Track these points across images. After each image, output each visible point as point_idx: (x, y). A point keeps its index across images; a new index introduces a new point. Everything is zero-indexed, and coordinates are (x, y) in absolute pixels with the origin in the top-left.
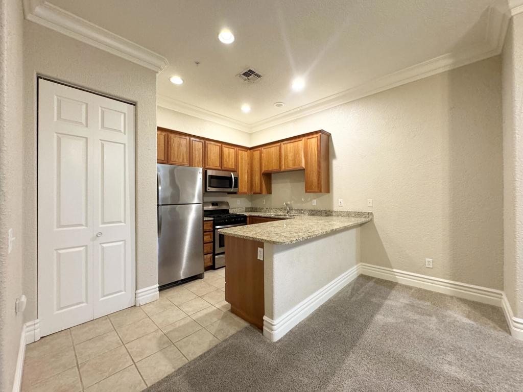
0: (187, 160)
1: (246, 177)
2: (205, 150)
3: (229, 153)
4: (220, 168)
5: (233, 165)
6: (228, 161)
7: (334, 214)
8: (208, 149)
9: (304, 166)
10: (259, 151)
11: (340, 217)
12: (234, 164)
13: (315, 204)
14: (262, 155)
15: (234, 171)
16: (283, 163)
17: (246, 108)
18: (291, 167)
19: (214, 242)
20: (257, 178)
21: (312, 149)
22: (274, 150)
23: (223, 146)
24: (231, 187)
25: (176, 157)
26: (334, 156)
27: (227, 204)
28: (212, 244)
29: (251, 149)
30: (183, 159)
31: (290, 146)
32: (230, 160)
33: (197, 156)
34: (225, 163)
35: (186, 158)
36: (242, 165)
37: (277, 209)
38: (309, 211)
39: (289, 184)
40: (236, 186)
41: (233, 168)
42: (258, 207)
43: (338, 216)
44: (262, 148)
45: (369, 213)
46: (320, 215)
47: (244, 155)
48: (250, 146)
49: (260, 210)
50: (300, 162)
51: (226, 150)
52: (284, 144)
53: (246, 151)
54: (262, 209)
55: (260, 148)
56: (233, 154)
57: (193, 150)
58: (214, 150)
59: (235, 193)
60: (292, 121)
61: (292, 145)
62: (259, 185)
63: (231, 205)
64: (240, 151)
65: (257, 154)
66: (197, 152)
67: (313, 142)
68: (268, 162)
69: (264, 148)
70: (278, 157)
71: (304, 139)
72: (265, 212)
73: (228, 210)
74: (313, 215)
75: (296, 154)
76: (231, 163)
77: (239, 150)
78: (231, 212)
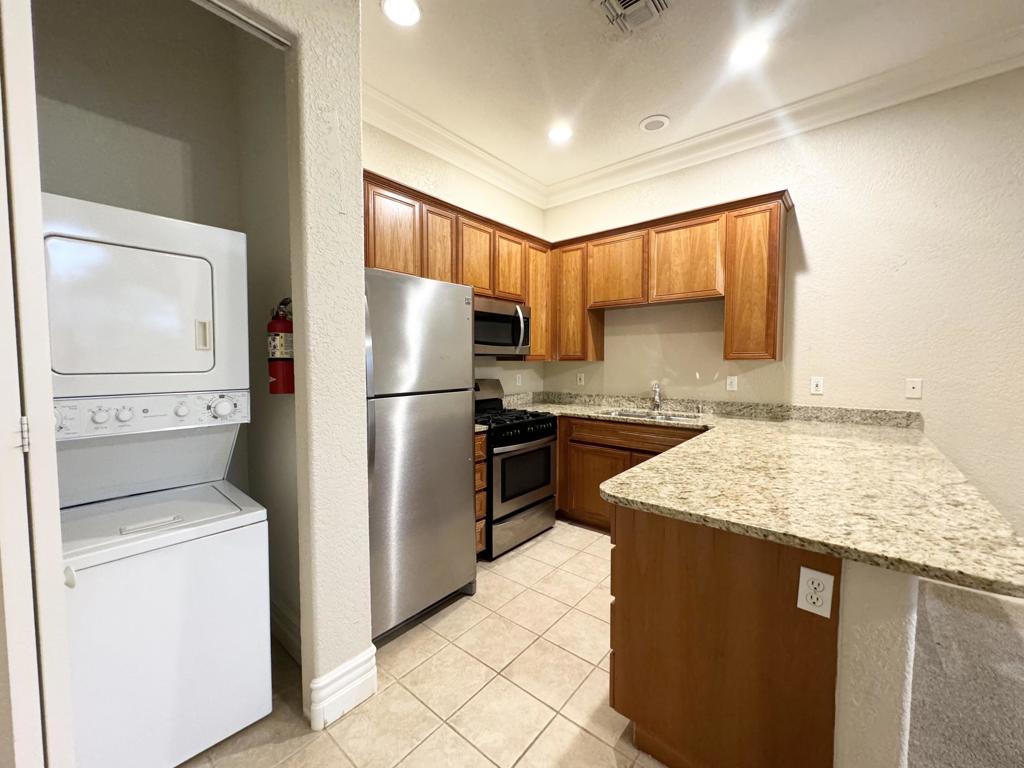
0: (415, 267)
1: (544, 316)
2: (457, 241)
3: (509, 254)
4: (490, 293)
5: (519, 286)
6: (506, 273)
7: (795, 414)
8: (465, 239)
9: (720, 289)
10: (579, 252)
11: (814, 422)
12: (519, 282)
13: (735, 389)
14: (590, 261)
15: (520, 302)
16: (654, 282)
17: (561, 131)
18: (679, 290)
19: (489, 490)
20: (573, 321)
21: (749, 241)
22: (627, 246)
23: (498, 233)
24: (515, 343)
25: (389, 254)
26: (801, 264)
27: (496, 384)
28: (484, 493)
29: (554, 246)
30: (406, 262)
31: (677, 237)
32: (512, 271)
33: (439, 255)
34: (501, 279)
35: (414, 261)
36: (536, 287)
37: (617, 398)
38: (718, 404)
39: (657, 336)
40: (526, 341)
41: (519, 293)
42: (565, 391)
43: (809, 419)
44: (590, 245)
45: (909, 415)
46: (750, 417)
47: (540, 260)
48: (553, 239)
49: (570, 399)
50: (710, 277)
51: (505, 246)
52: (657, 233)
53: (545, 252)
54: (577, 396)
55: (583, 245)
56: (519, 256)
57: (430, 237)
58: (477, 242)
59: (520, 358)
60: (669, 175)
61: (684, 234)
62: (578, 338)
63: (507, 388)
64: (531, 250)
65: (573, 258)
66: (438, 244)
67: (756, 224)
68: (607, 280)
69: (596, 242)
70: (638, 267)
71: (723, 217)
72: (585, 404)
73: (499, 401)
74: (729, 415)
75: (697, 257)
76: (513, 281)
77: (530, 247)
78: (505, 404)
